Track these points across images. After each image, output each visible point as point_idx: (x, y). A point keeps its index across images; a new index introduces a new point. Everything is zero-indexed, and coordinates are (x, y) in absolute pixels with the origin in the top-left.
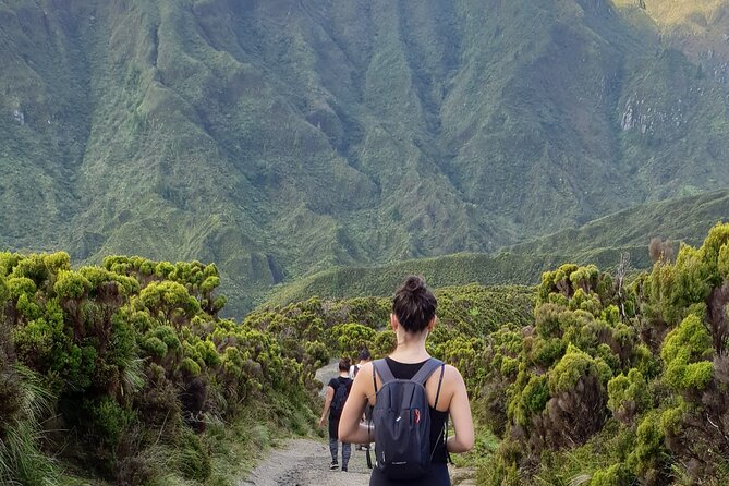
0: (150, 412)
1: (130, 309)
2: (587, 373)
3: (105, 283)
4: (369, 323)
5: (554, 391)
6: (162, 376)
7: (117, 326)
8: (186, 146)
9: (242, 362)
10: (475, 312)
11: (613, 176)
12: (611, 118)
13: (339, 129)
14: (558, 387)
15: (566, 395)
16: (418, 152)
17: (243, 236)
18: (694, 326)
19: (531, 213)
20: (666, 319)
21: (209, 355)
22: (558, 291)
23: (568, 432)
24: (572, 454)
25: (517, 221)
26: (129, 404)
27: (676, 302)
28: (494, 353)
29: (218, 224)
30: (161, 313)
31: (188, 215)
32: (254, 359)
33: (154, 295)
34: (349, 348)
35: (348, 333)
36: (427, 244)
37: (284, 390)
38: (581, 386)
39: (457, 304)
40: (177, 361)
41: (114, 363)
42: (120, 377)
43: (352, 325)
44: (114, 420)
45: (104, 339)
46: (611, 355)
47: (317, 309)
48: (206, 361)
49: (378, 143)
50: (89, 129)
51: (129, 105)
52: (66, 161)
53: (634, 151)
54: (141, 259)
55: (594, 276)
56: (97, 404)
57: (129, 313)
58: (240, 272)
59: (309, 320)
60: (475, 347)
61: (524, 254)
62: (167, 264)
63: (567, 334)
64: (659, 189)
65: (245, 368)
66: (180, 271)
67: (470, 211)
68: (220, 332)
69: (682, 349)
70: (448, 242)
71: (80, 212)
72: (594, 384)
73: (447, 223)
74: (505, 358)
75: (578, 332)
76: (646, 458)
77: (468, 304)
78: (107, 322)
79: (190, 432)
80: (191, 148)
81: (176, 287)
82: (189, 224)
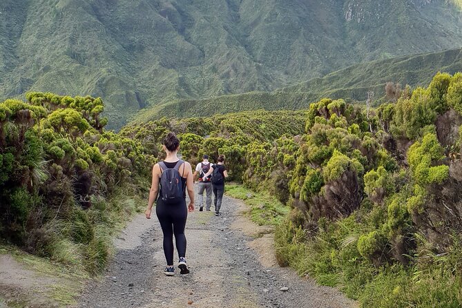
0: (51, 197)
1: (40, 127)
2: (349, 169)
3: (21, 111)
4: (199, 133)
5: (327, 180)
6: (60, 172)
7: (29, 139)
8: (85, 28)
9: (118, 159)
10: (263, 126)
11: (342, 47)
12: (340, 15)
13: (179, 19)
14: (330, 178)
15: (335, 183)
16: (227, 33)
17: (121, 81)
18: (433, 141)
19: (294, 69)
20: (408, 136)
21: (95, 156)
22: (320, 115)
23: (337, 207)
24: (342, 222)
25: (286, 73)
26: (36, 192)
27: (414, 124)
28: (278, 152)
29: (105, 74)
30: (62, 129)
31: (87, 69)
32: (126, 156)
33: (57, 118)
34: (187, 148)
35: (187, 139)
36: (232, 86)
37: (146, 175)
38: (345, 177)
39: (252, 122)
40: (72, 161)
41: (26, 164)
42: (30, 174)
43: (189, 134)
44: (25, 204)
45: (19, 148)
46: (362, 157)
47: (167, 124)
48: (93, 161)
49: (203, 27)
50: (25, 17)
51: (51, 3)
52: (10, 36)
53: (354, 33)
54: (52, 94)
55: (342, 106)
56: (13, 192)
57: (39, 130)
58: (118, 102)
59: (162, 131)
60: (266, 148)
61: (291, 93)
62: (69, 98)
63: (332, 144)
64: (369, 55)
65: (120, 163)
66: (78, 102)
67: (258, 67)
68: (104, 141)
69: (425, 157)
70: (246, 85)
71: (18, 66)
72: (354, 176)
73: (244, 74)
74: (286, 155)
75: (339, 142)
76: (395, 227)
77: (259, 122)
78: (22, 137)
79: (79, 209)
80: (89, 29)
81: (73, 113)
82: (87, 74)
